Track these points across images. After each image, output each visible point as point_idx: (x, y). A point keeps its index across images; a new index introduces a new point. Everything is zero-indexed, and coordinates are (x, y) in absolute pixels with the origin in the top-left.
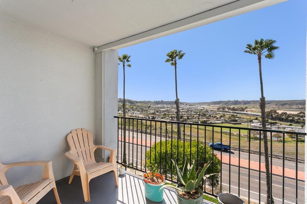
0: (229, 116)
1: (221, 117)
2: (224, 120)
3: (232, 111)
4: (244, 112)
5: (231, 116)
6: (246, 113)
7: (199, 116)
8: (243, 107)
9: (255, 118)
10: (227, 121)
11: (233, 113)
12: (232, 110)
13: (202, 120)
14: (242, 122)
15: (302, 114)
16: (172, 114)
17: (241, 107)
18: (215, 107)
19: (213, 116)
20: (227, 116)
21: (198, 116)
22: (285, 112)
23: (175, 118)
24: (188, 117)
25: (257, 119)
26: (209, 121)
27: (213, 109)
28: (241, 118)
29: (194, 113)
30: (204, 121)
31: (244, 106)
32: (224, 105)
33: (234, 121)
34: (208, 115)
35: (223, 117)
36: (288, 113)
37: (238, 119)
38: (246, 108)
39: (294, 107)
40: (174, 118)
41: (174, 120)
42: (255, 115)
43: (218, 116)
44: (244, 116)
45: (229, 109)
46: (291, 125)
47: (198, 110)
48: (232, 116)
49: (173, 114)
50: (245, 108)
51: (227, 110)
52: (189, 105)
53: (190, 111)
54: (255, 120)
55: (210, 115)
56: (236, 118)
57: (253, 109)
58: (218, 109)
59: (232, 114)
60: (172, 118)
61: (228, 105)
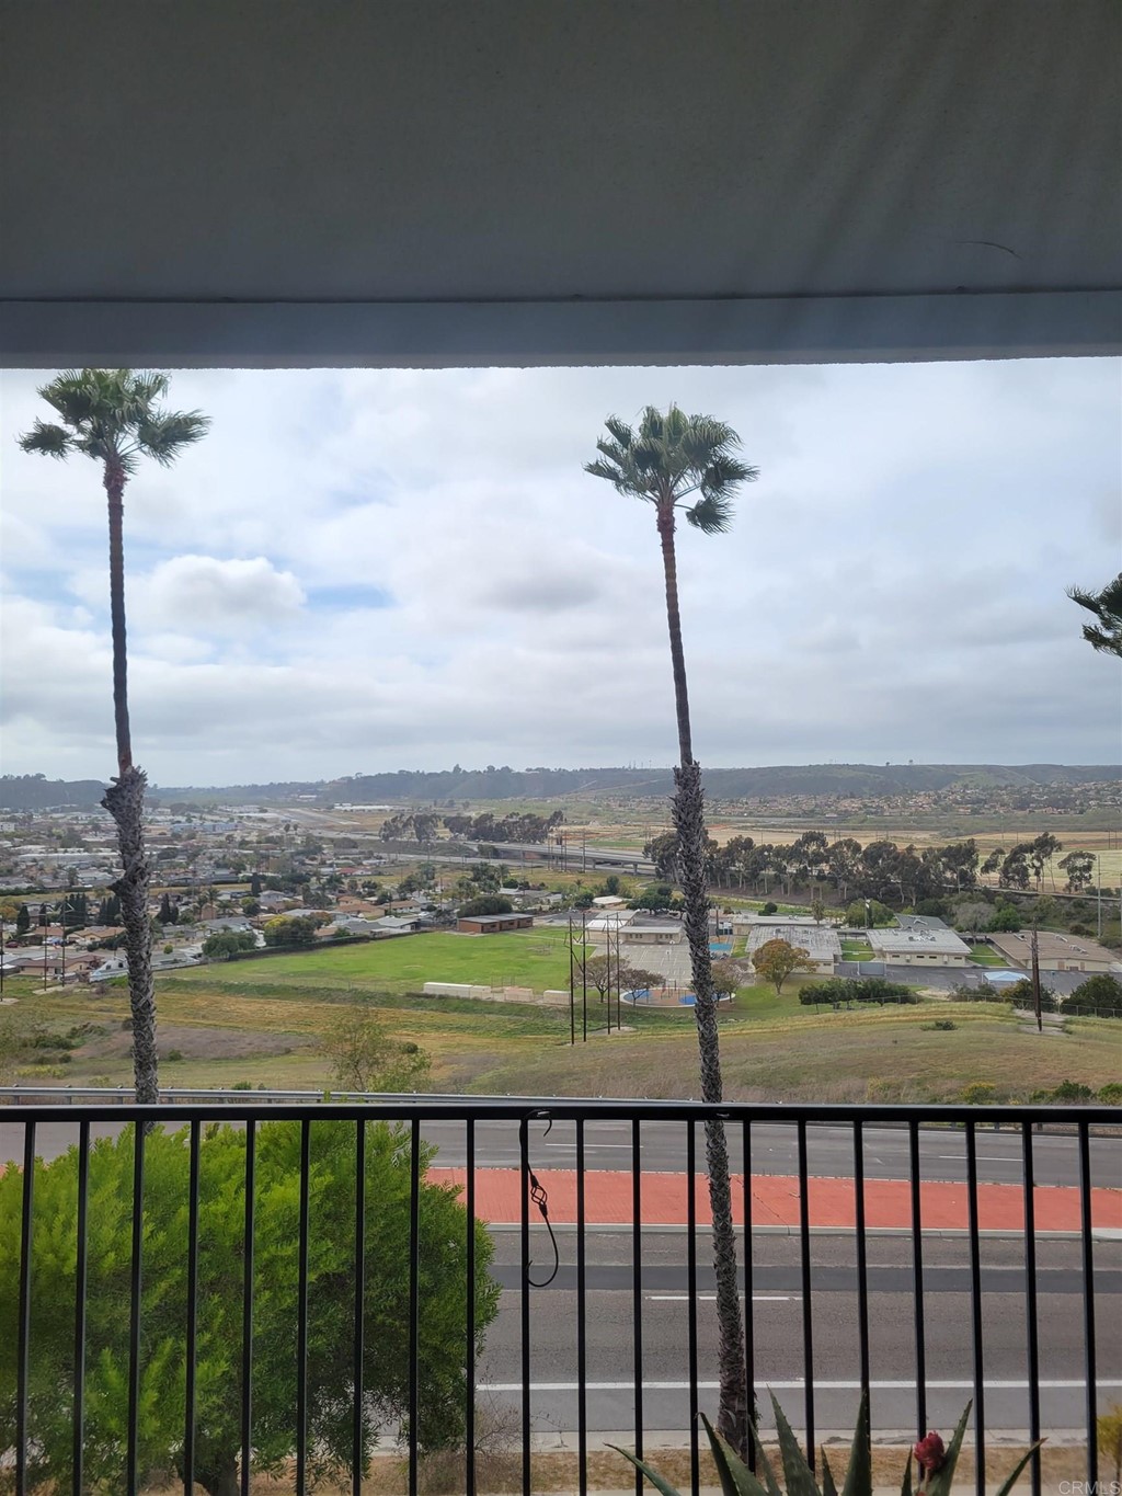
0: (459, 874)
1: (409, 887)
2: (430, 909)
3: (474, 846)
4: (543, 847)
5: (470, 875)
6: (557, 849)
7: (256, 892)
8: (537, 813)
9: (602, 882)
10: (448, 912)
11: (483, 852)
12: (474, 837)
13: (275, 920)
14: (535, 913)
15: (813, 847)
16: (17, 892)
17: (529, 816)
18: (369, 822)
19: (353, 886)
20: (446, 881)
21: (248, 887)
22: (746, 835)
23: (55, 919)
24: (165, 906)
25: (612, 888)
26: (330, 920)
27: (355, 830)
28: (526, 886)
29: (218, 865)
30: (296, 923)
31: (543, 808)
32: (427, 803)
33: (488, 913)
34: (318, 875)
35: (421, 886)
36: (760, 839)
37: (512, 891)
38: (557, 817)
39: (783, 804)
40: (44, 922)
41: (38, 941)
42: (605, 862)
43: (390, 885)
44: (545, 875)
45: (455, 824)
46: (770, 910)
47: (243, 844)
48: (480, 873)
49: (29, 891)
50: (552, 821)
51: (445, 834)
52: (175, 810)
53: (181, 859)
54: (603, 894)
55: (334, 881)
56: (503, 891)
57: (594, 826)
58: (391, 829)
59: (477, 860)
60: (23, 920)
61: (452, 804)
